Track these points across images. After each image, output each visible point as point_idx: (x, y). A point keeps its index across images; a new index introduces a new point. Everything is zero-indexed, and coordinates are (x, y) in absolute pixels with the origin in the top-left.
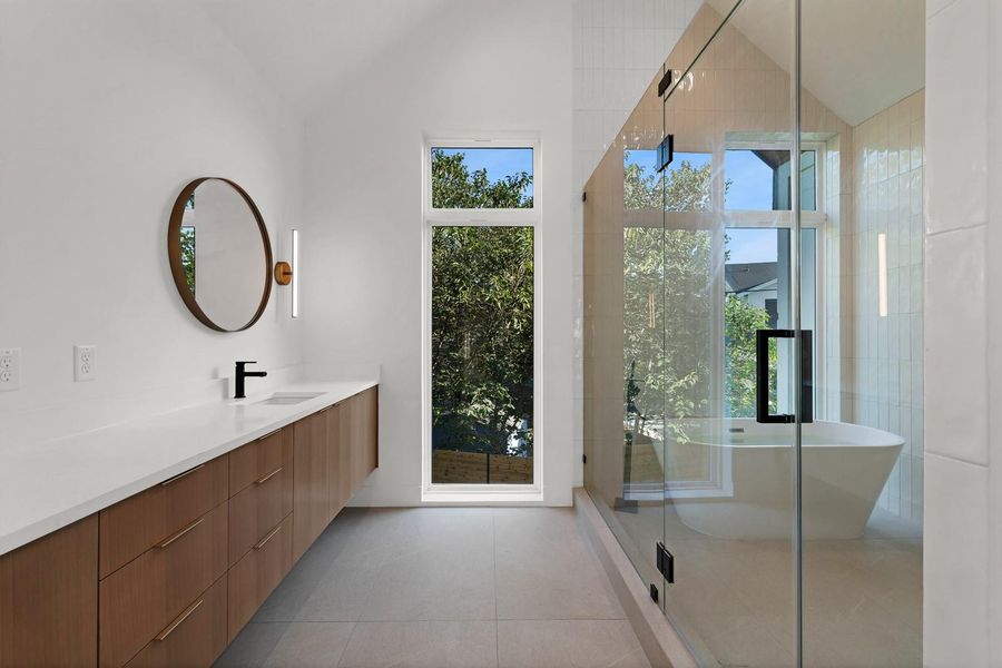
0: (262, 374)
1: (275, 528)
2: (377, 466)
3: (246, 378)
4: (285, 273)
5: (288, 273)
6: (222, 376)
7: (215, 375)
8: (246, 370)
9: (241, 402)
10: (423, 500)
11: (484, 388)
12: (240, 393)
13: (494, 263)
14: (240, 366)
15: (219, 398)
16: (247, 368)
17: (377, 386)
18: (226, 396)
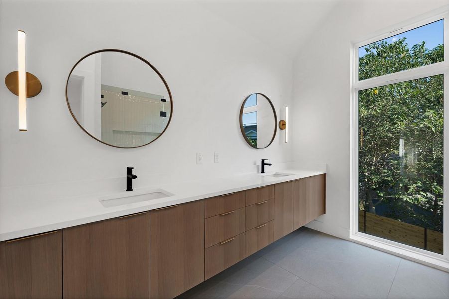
0: (270, 165)
1: (265, 223)
2: (325, 213)
3: (265, 166)
4: (283, 125)
5: (284, 124)
6: (257, 164)
7: (255, 164)
8: (265, 163)
9: (263, 174)
10: (350, 237)
11: (419, 185)
12: (263, 171)
13: (430, 102)
14: (263, 161)
15: (255, 172)
16: (265, 162)
17: (325, 174)
18: (258, 172)
